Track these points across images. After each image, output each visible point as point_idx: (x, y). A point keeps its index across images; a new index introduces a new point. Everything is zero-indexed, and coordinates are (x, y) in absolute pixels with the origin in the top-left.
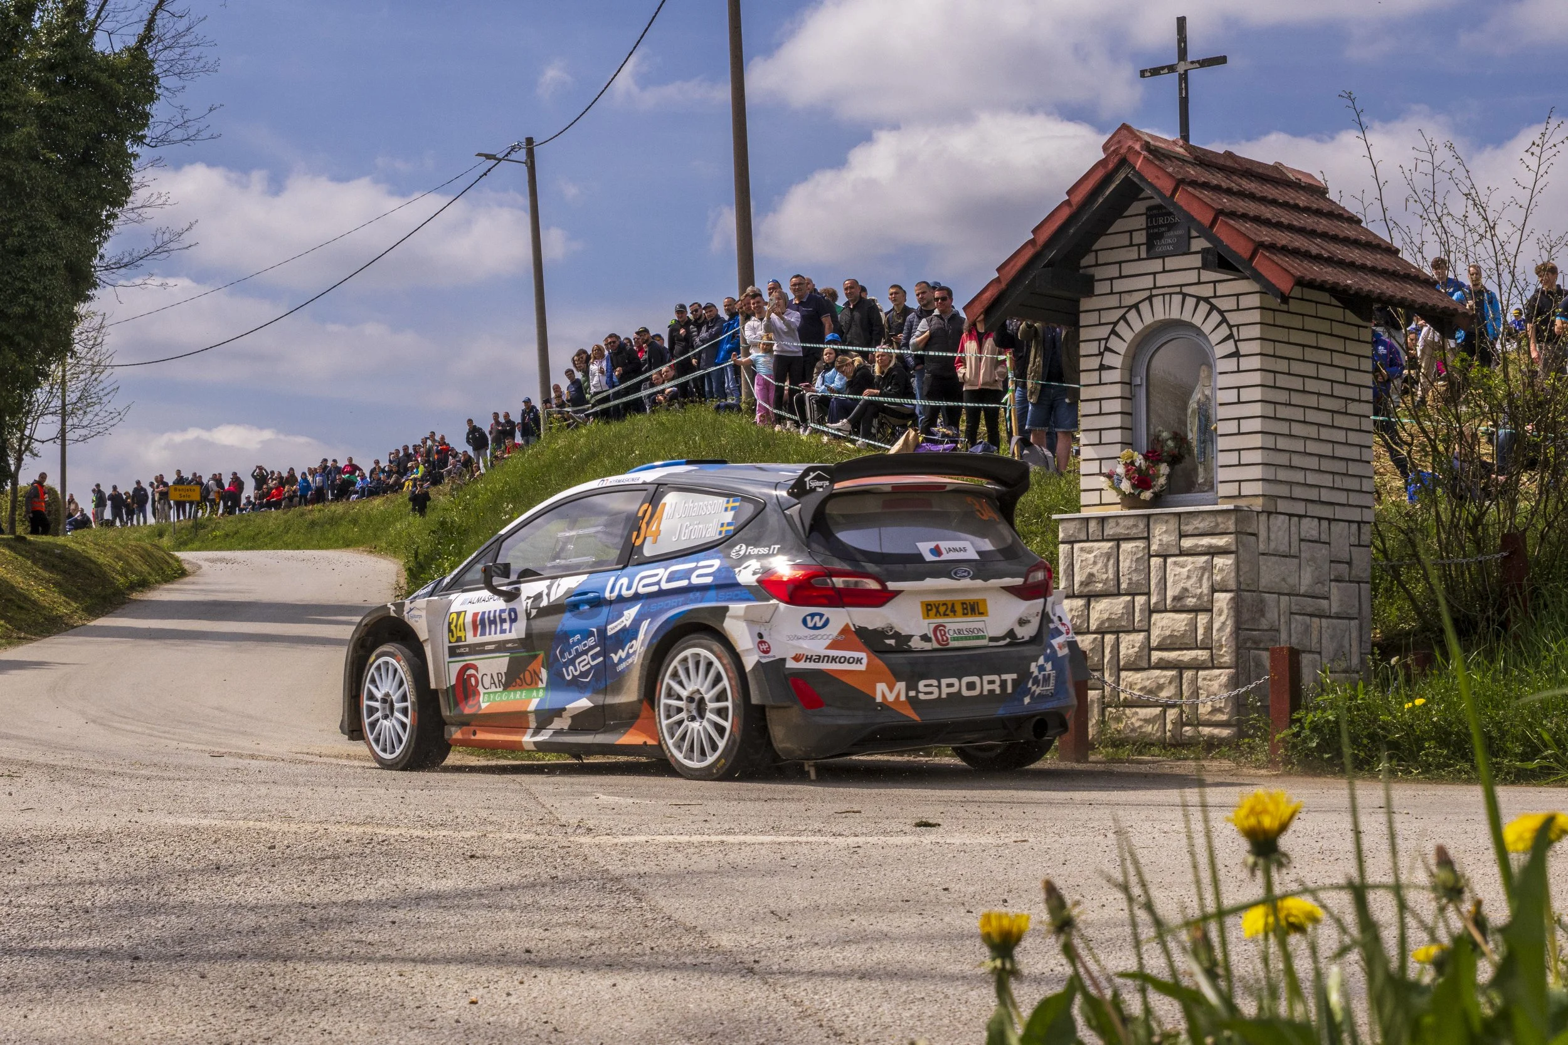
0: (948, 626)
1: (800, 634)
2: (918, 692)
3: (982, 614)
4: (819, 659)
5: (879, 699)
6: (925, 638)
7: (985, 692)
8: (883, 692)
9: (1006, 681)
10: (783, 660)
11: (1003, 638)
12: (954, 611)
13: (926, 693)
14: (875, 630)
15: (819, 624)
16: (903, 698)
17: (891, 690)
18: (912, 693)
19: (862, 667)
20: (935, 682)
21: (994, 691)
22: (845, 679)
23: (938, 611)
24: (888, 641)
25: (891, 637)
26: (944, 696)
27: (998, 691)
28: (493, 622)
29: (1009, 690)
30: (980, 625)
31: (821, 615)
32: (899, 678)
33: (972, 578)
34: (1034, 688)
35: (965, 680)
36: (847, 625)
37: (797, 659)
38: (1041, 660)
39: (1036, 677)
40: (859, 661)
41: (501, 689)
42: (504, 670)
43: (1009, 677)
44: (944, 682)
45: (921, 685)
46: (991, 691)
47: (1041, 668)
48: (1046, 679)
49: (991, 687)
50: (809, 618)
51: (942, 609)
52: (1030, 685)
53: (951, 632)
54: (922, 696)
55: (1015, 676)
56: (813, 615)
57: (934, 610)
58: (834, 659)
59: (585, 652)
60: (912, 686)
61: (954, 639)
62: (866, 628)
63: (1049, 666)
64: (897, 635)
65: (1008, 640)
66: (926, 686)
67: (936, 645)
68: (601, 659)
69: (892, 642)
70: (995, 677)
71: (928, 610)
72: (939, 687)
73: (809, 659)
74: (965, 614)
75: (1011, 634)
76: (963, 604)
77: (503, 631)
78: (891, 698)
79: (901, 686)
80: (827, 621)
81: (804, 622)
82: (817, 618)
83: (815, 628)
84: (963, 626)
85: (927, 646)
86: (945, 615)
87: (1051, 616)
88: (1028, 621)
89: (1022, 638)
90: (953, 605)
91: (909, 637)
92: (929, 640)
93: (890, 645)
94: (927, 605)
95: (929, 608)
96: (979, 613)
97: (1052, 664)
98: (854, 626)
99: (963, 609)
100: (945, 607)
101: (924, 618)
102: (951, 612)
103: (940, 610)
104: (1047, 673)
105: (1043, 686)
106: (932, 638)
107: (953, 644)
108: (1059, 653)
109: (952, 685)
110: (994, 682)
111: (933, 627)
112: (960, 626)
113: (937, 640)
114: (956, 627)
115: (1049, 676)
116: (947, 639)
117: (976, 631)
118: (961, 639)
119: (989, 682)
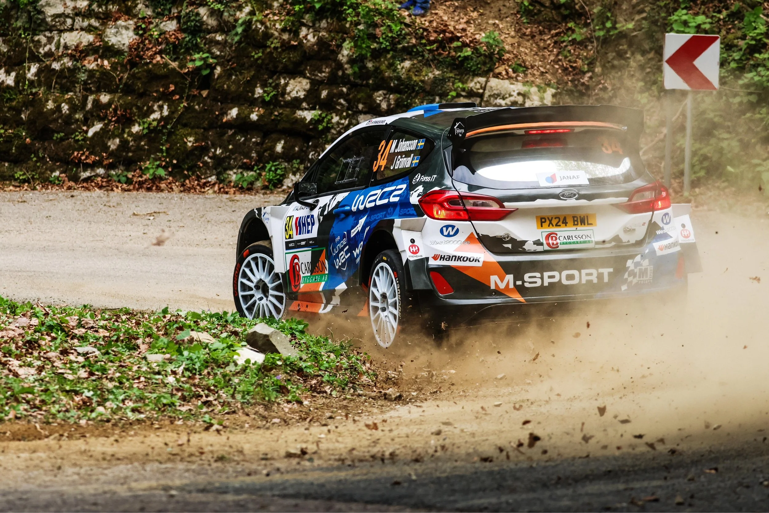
0: (559, 234)
1: (438, 241)
2: (524, 282)
3: (591, 224)
4: (449, 258)
5: (493, 287)
6: (538, 243)
7: (583, 282)
8: (494, 281)
9: (603, 274)
10: (427, 259)
11: (610, 242)
12: (565, 223)
13: (530, 283)
14: (495, 238)
15: (452, 233)
16: (511, 286)
17: (502, 281)
18: (519, 283)
19: (480, 264)
20: (538, 275)
21: (592, 281)
22: (467, 273)
23: (550, 223)
24: (506, 245)
25: (507, 242)
26: (546, 284)
27: (595, 281)
28: (304, 225)
29: (606, 279)
30: (588, 233)
31: (453, 227)
32: (508, 273)
33: (577, 199)
34: (630, 279)
35: (565, 273)
36: (472, 233)
37: (435, 258)
38: (638, 258)
39: (633, 270)
40: (477, 260)
41: (309, 274)
42: (310, 261)
43: (606, 271)
44: (546, 274)
45: (526, 277)
46: (589, 282)
47: (637, 264)
48: (643, 273)
49: (589, 278)
50: (444, 229)
51: (554, 222)
52: (626, 276)
53: (561, 238)
54: (527, 285)
55: (611, 270)
56: (447, 227)
57: (548, 222)
58: (459, 258)
59: (342, 249)
60: (518, 276)
61: (563, 243)
62: (488, 236)
63: (646, 263)
64: (513, 241)
65: (614, 243)
66: (530, 277)
67: (546, 248)
68: (349, 254)
69: (509, 246)
70: (594, 271)
71: (542, 223)
72: (542, 278)
73: (443, 258)
74: (574, 225)
75: (616, 239)
76: (574, 217)
77: (308, 232)
78: (502, 286)
79: (510, 278)
80: (458, 230)
81: (442, 231)
82: (450, 229)
83: (449, 235)
84: (573, 234)
85: (539, 248)
86: (557, 225)
87: (661, 225)
88: (634, 230)
89: (629, 241)
90: (565, 219)
91: (524, 242)
92: (542, 244)
93: (508, 248)
94: (541, 219)
95: (543, 220)
96: (588, 224)
97: (649, 261)
98: (478, 234)
99: (574, 221)
100: (557, 220)
101: (538, 228)
102: (563, 223)
103: (553, 222)
104: (643, 268)
105: (640, 277)
106: (545, 242)
107: (561, 247)
108: (659, 253)
109: (553, 277)
110: (591, 274)
111: (545, 235)
112: (570, 234)
113: (548, 244)
114: (566, 234)
115: (646, 269)
116: (557, 244)
117: (584, 237)
118: (570, 243)
119: (587, 274)
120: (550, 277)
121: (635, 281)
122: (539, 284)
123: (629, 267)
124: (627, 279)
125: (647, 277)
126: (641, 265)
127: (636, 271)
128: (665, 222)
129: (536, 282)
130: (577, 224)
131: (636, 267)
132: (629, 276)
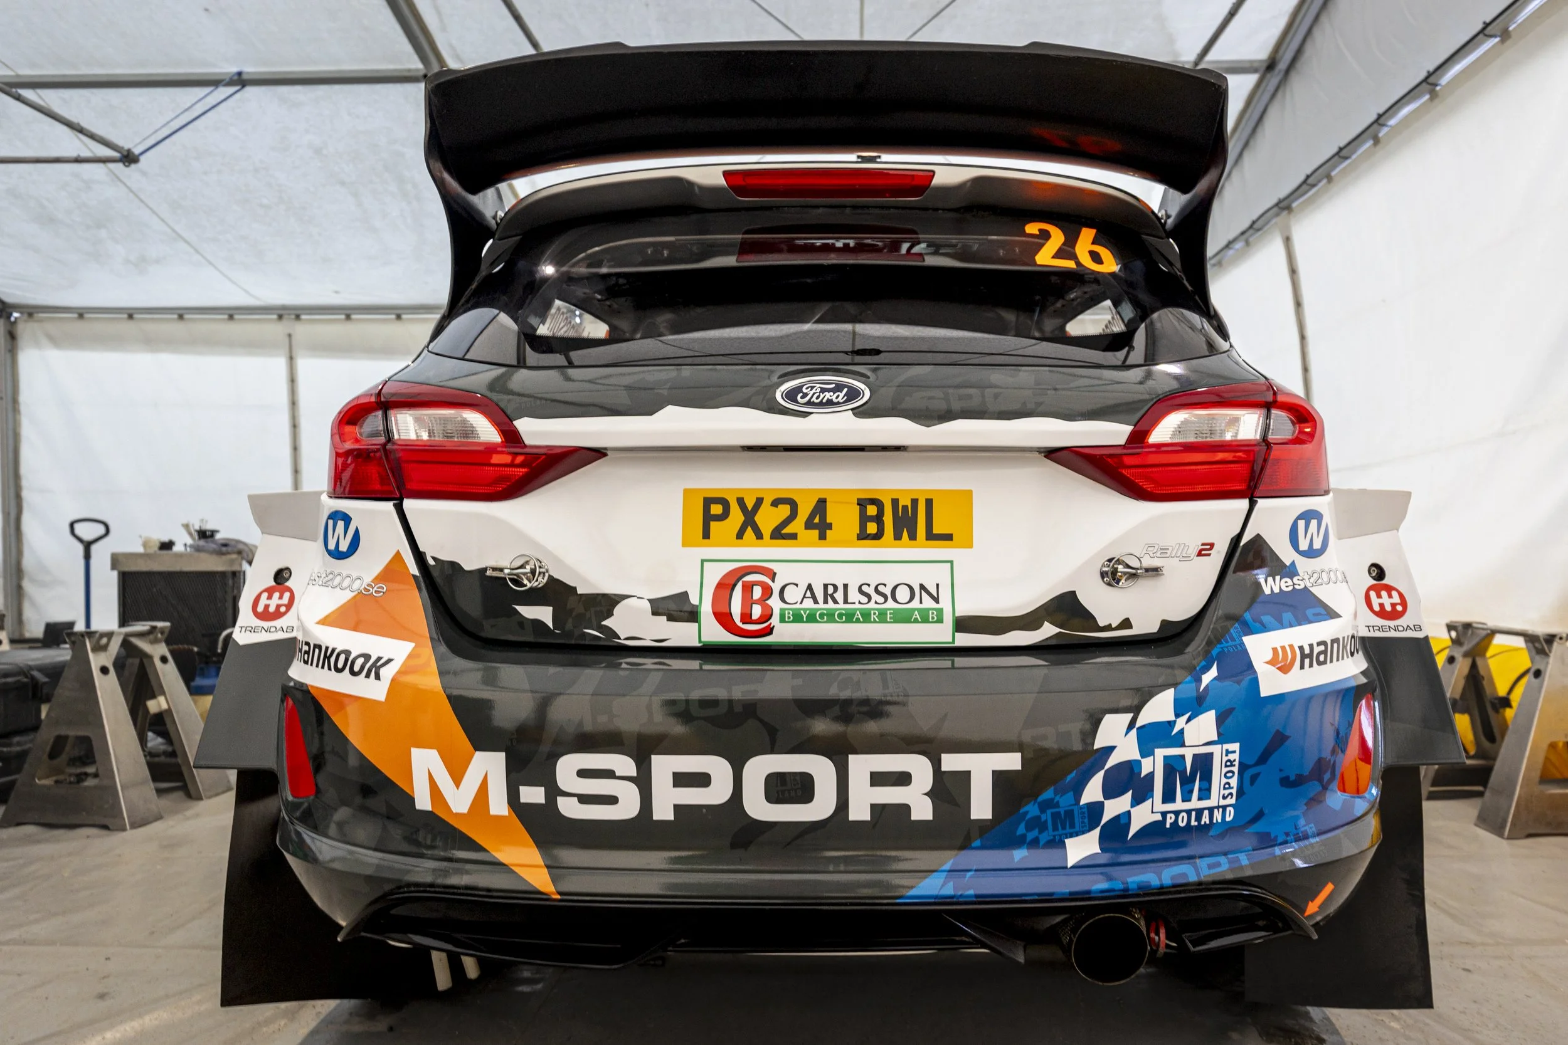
0: (784, 574)
2: (554, 792)
3: (946, 537)
4: (308, 652)
5: (422, 800)
6: (675, 608)
7: (859, 812)
9: (966, 776)
11: (1029, 621)
12: (820, 523)
13: (587, 799)
14: (483, 574)
15: (343, 546)
17: (458, 774)
18: (533, 795)
19: (375, 690)
20: (624, 763)
21: (905, 809)
22: (347, 724)
23: (749, 523)
24: (529, 612)
25: (535, 597)
26: (663, 812)
27: (923, 810)
29: (981, 807)
30: (932, 576)
31: (345, 522)
33: (859, 412)
34: (1117, 805)
35: (763, 765)
36: (400, 554)
38: (1160, 708)
39: (1129, 768)
40: (373, 668)
43: (984, 766)
44: (665, 766)
45: (567, 768)
47: (1155, 736)
48: (1187, 776)
49: (892, 795)
50: (330, 529)
51: (768, 518)
53: (792, 595)
54: (569, 808)
55: (1011, 760)
56: (335, 519)
57: (736, 517)
58: (327, 657)
61: (799, 617)
62: (454, 566)
63: (1201, 731)
64: (558, 593)
65: (1048, 630)
66: (585, 773)
67: (716, 634)
69: (544, 614)
71: (708, 518)
72: (643, 781)
74: (863, 536)
75: (1065, 608)
76: (862, 503)
78: (460, 799)
79: (490, 766)
80: (358, 536)
81: (326, 536)
82: (338, 529)
83: (337, 554)
84: (853, 576)
85: (682, 634)
86: (778, 534)
87: (1286, 554)
88: (1154, 571)
89: (1126, 624)
90: (821, 505)
91: (607, 603)
92: (693, 616)
93: (538, 624)
94: (708, 502)
95: (716, 509)
96: (931, 536)
97: (1220, 721)
98: (419, 556)
99: (864, 519)
100: (784, 511)
101: (686, 543)
102: (809, 525)
103: (758, 518)
104: (1189, 754)
105: (1169, 797)
106: (706, 610)
107: (785, 634)
108: (1271, 683)
109: (702, 780)
110: (903, 779)
111: (715, 574)
112: (838, 575)
113: (724, 618)
114: (818, 577)
115: (1203, 763)
116: (767, 616)
117: (903, 594)
118: (830, 617)
119: (878, 779)
120: (681, 780)
121: (1142, 816)
122: (628, 807)
123: (1111, 749)
124: (1096, 809)
125: (1205, 793)
126: (1179, 740)
127: (1146, 766)
128: (1304, 545)
129: (612, 800)
130: (878, 536)
131: (1146, 750)
132: (1111, 790)
